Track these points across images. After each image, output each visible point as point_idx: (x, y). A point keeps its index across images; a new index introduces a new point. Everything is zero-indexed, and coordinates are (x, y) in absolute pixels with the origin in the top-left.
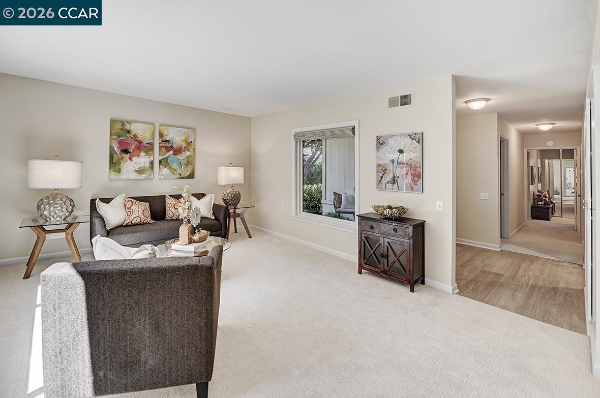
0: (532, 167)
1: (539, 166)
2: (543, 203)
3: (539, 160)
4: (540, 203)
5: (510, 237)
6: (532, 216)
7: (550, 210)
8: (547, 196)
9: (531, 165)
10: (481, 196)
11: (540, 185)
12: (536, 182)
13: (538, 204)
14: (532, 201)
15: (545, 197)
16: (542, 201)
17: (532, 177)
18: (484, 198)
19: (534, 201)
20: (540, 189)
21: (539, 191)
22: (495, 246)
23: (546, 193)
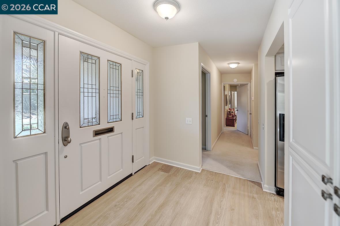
0: (226, 95)
1: (230, 95)
2: (231, 116)
3: (230, 92)
4: (230, 116)
5: (211, 150)
6: (226, 124)
7: (235, 120)
8: (233, 112)
9: (226, 94)
10: (186, 121)
11: (230, 105)
12: (228, 104)
13: (229, 117)
14: (226, 115)
15: (232, 112)
16: (231, 115)
17: (226, 101)
18: (189, 123)
19: (227, 115)
20: (230, 108)
21: (230, 109)
22: (197, 168)
23: (233, 110)
